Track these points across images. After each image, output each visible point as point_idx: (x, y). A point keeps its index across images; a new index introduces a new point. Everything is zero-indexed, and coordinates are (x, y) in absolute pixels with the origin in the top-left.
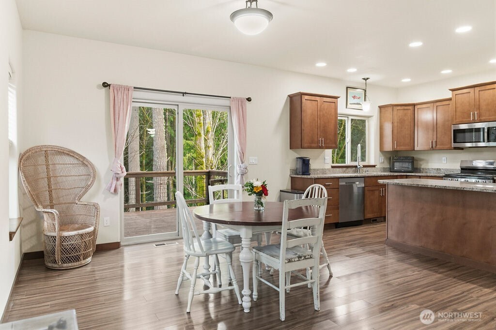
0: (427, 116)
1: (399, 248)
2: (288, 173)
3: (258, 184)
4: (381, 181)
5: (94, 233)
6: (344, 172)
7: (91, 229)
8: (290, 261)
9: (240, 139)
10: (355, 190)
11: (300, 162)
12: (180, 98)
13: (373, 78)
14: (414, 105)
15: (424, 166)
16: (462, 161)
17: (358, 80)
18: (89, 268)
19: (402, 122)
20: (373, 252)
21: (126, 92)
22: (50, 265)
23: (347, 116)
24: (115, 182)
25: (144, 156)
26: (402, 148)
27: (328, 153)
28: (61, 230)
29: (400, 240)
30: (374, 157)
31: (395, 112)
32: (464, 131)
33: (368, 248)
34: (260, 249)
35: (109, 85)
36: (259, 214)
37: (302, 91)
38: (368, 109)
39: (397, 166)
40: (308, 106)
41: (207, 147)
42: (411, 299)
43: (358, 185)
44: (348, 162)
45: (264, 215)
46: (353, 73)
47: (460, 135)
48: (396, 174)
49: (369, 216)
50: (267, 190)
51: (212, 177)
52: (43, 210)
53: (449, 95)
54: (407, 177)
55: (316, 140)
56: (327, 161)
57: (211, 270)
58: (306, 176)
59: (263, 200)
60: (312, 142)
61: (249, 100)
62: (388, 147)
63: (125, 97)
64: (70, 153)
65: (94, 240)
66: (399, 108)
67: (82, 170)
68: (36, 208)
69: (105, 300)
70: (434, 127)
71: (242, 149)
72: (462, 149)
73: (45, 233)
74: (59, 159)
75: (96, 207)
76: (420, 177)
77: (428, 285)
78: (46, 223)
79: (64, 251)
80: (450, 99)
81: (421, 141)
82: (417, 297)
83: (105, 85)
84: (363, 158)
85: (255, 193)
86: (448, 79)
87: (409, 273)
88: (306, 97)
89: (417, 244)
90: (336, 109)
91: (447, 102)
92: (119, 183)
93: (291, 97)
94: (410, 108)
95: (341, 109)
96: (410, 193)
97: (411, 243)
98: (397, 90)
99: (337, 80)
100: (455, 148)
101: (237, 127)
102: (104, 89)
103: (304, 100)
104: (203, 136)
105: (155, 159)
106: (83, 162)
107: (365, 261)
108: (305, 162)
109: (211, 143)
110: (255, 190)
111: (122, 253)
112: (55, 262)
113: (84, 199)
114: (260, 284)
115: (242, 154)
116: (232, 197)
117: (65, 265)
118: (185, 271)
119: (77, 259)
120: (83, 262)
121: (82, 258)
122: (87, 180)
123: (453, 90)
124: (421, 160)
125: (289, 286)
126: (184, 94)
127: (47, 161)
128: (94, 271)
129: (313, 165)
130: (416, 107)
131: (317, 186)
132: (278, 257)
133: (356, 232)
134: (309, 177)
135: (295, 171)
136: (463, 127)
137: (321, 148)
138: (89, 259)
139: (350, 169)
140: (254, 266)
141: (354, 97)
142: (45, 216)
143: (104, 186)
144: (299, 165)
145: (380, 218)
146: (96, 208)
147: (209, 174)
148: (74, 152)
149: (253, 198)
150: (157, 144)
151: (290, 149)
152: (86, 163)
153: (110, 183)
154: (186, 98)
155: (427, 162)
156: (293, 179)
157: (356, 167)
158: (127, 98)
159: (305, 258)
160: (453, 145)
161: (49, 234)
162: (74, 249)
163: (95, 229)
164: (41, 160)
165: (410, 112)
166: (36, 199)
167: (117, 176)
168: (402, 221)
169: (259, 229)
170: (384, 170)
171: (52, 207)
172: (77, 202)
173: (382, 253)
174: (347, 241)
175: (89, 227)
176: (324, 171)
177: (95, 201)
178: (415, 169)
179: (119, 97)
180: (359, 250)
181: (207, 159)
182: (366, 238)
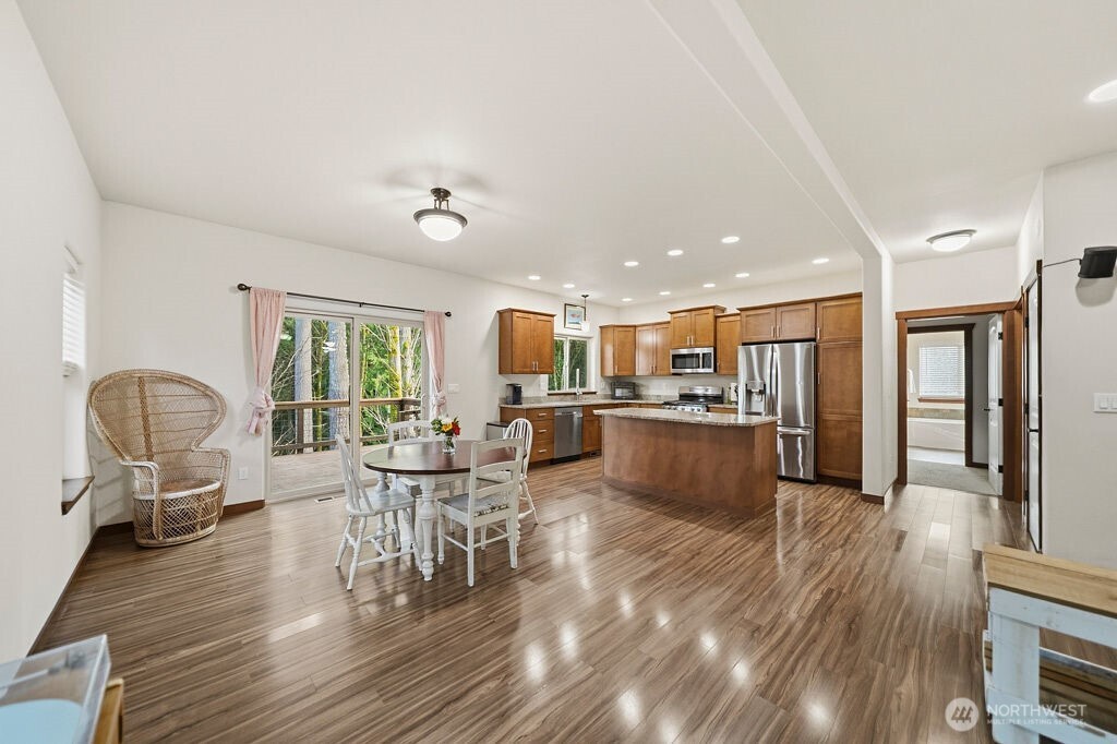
0: (649, 339)
1: (615, 485)
2: (497, 402)
3: (447, 421)
4: (596, 412)
5: (220, 490)
6: (561, 400)
7: (216, 485)
8: (481, 514)
9: (436, 362)
10: (575, 420)
11: (510, 390)
12: (355, 309)
13: (593, 295)
14: (635, 326)
15: (644, 392)
16: (680, 388)
17: (576, 297)
18: (210, 541)
19: (622, 344)
20: (586, 491)
21: (276, 299)
22: (144, 541)
23: (566, 336)
24: (256, 419)
25: (320, 377)
26: (625, 373)
27: (544, 378)
28: (163, 489)
29: (616, 476)
30: (595, 381)
31: (616, 333)
32: (684, 356)
33: (583, 487)
34: (446, 501)
35: (249, 288)
36: (449, 458)
37: (513, 307)
38: (587, 330)
39: (618, 392)
40: (520, 324)
41: (404, 368)
42: (618, 543)
43: (577, 415)
44: (566, 389)
45: (455, 459)
46: (571, 290)
47: (678, 361)
48: (616, 402)
49: (588, 449)
50: (459, 429)
51: (406, 406)
52: (132, 463)
53: (668, 318)
54: (628, 405)
55: (529, 363)
56: (542, 388)
57: (388, 531)
58: (516, 406)
59: (453, 441)
60: (525, 366)
61: (448, 314)
62: (610, 372)
63: (274, 305)
64: (182, 381)
65: (220, 501)
66: (620, 329)
67: (204, 404)
68: (121, 461)
69: (228, 586)
70: (654, 351)
71: (439, 375)
72: (680, 374)
73: (136, 497)
74: (162, 388)
75: (224, 454)
76: (640, 405)
77: (638, 525)
78: (137, 482)
79: (168, 519)
80: (669, 322)
81: (642, 365)
82: (624, 540)
83: (242, 287)
84: (583, 384)
85: (443, 432)
86: (666, 300)
87: (621, 513)
88: (518, 314)
89: (633, 479)
90: (552, 329)
91: (665, 326)
92: (262, 420)
93: (500, 313)
94: (632, 329)
95: (559, 328)
96: (626, 424)
97: (626, 479)
98: (619, 309)
99: (554, 296)
100: (674, 374)
101: (433, 347)
102: (241, 293)
103: (515, 318)
104: (399, 354)
105: (332, 382)
106: (206, 392)
107: (575, 503)
108: (517, 390)
109: (409, 363)
110: (443, 428)
111: (269, 514)
112: (152, 536)
113: (207, 444)
114: (447, 543)
115: (439, 380)
116: (426, 436)
117: (170, 540)
118: (348, 536)
119: (192, 529)
120: (201, 533)
121: (198, 527)
122: (211, 417)
123: (671, 313)
124: (642, 386)
125: (484, 543)
126: (361, 304)
127: (142, 391)
128: (219, 544)
129: (526, 393)
130: (638, 329)
131: (521, 421)
132: (465, 510)
133: (573, 469)
134: (520, 407)
135: (505, 400)
136: (684, 351)
137: (535, 373)
138: (212, 528)
139: (568, 397)
140: (440, 521)
141: (573, 316)
142: (136, 471)
143: (239, 425)
144: (510, 393)
145: (596, 453)
146: (224, 456)
147: (402, 404)
148: (189, 379)
149: (443, 437)
150: (334, 363)
151: (500, 373)
152: (211, 394)
153: (249, 420)
154: (364, 310)
155: (648, 388)
156: (502, 410)
157: (575, 394)
158: (277, 307)
159: (500, 509)
160: (673, 371)
161: (141, 498)
162: (186, 514)
163: (222, 486)
164: (133, 390)
165: (631, 334)
166: (121, 447)
167: (260, 411)
168: (618, 456)
169: (444, 478)
170: (606, 397)
171: (150, 459)
172: (193, 448)
173: (597, 492)
174: (561, 481)
175: (212, 483)
176: (538, 399)
177: (222, 446)
178: (637, 397)
179: (264, 305)
180: (573, 490)
181: (405, 383)
182: (581, 475)
